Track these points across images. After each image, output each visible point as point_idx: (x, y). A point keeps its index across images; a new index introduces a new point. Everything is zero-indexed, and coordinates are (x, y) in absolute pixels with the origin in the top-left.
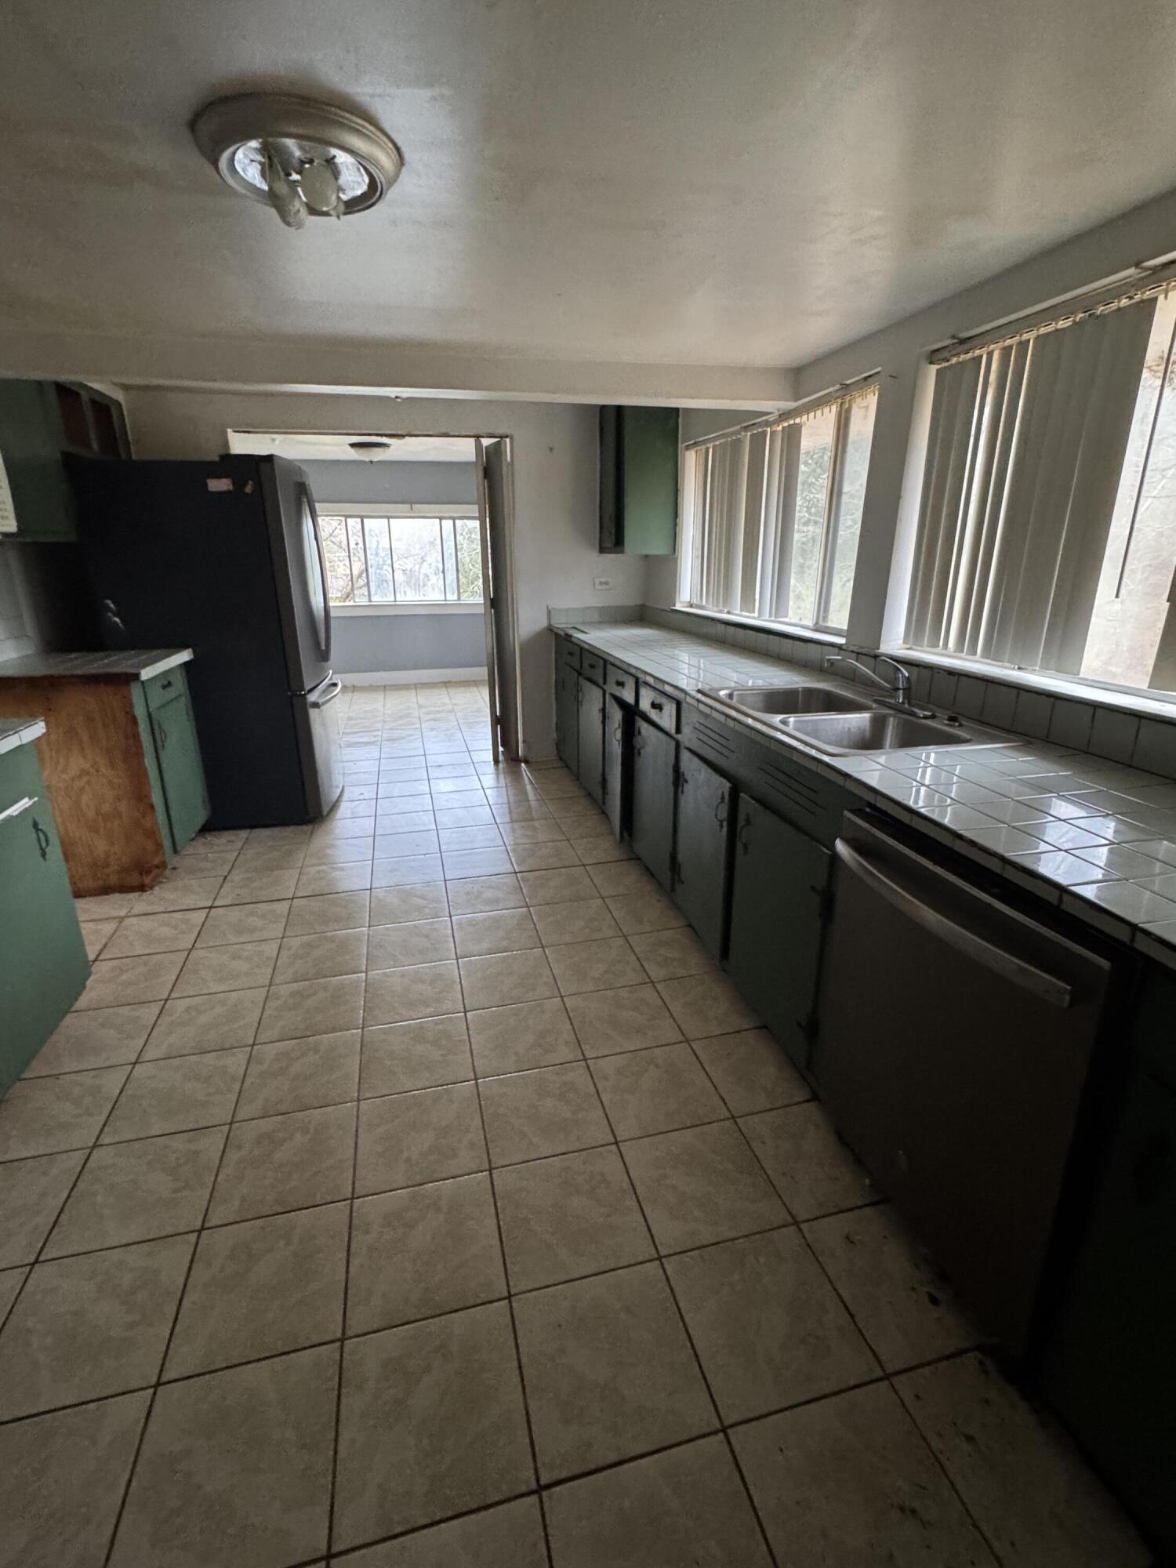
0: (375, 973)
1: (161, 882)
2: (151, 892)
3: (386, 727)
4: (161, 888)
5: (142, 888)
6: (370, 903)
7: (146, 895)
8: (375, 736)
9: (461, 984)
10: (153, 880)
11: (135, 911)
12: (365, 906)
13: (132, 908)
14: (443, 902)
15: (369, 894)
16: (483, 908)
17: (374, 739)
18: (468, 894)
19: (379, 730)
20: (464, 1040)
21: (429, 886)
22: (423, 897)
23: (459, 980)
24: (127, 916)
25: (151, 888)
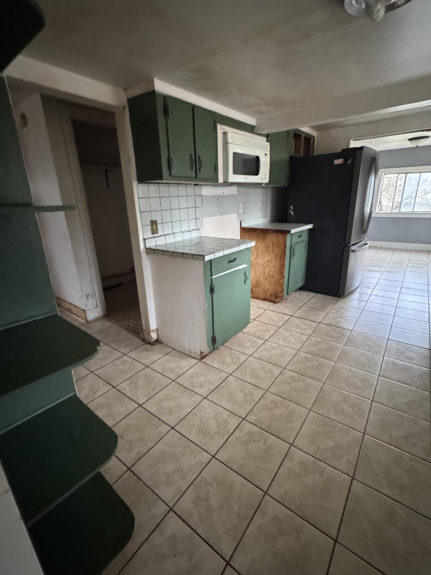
0: (340, 365)
1: (280, 302)
2: (277, 304)
3: (388, 266)
4: (280, 304)
5: (274, 302)
6: (349, 336)
7: (275, 305)
8: (381, 269)
9: (376, 388)
10: (279, 301)
11: (271, 309)
12: (346, 336)
13: (269, 308)
14: (383, 348)
15: (350, 332)
16: (403, 359)
17: (380, 270)
18: (397, 350)
19: (384, 267)
20: (366, 413)
21: (378, 339)
22: (374, 343)
23: (375, 386)
24: (267, 310)
25: (277, 303)
